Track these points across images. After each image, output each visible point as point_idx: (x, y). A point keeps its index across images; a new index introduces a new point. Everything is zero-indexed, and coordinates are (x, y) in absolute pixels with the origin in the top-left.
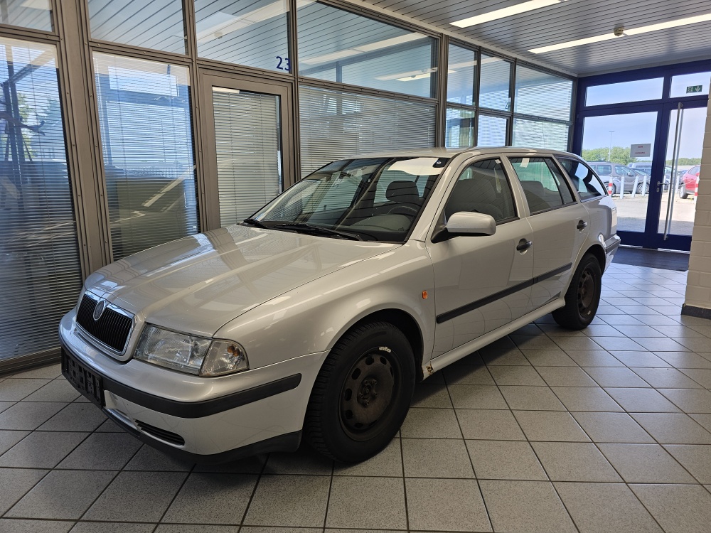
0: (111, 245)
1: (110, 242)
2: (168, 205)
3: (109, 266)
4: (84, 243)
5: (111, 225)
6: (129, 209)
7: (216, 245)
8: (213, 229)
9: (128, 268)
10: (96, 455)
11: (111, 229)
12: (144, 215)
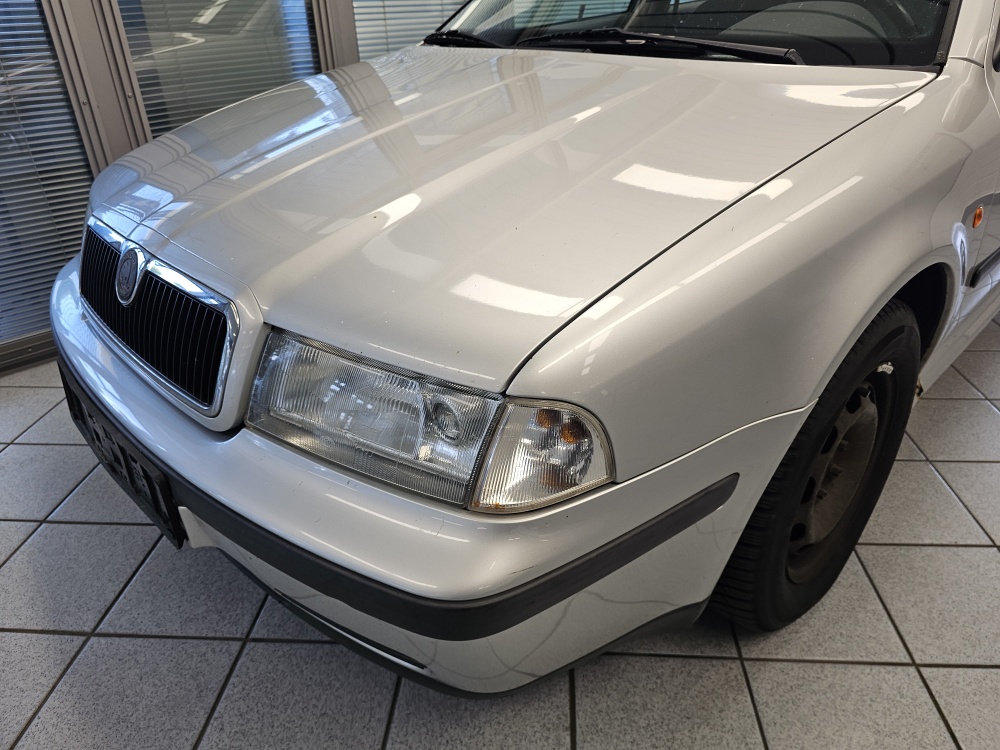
0: (141, 104)
1: (139, 97)
2: (246, 16)
3: (144, 148)
4: (83, 99)
5: (137, 65)
6: (169, 30)
7: (358, 109)
8: (344, 65)
9: (186, 155)
10: (183, 591)
11: (138, 73)
12: (200, 40)
